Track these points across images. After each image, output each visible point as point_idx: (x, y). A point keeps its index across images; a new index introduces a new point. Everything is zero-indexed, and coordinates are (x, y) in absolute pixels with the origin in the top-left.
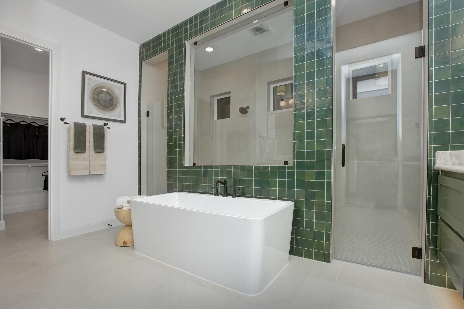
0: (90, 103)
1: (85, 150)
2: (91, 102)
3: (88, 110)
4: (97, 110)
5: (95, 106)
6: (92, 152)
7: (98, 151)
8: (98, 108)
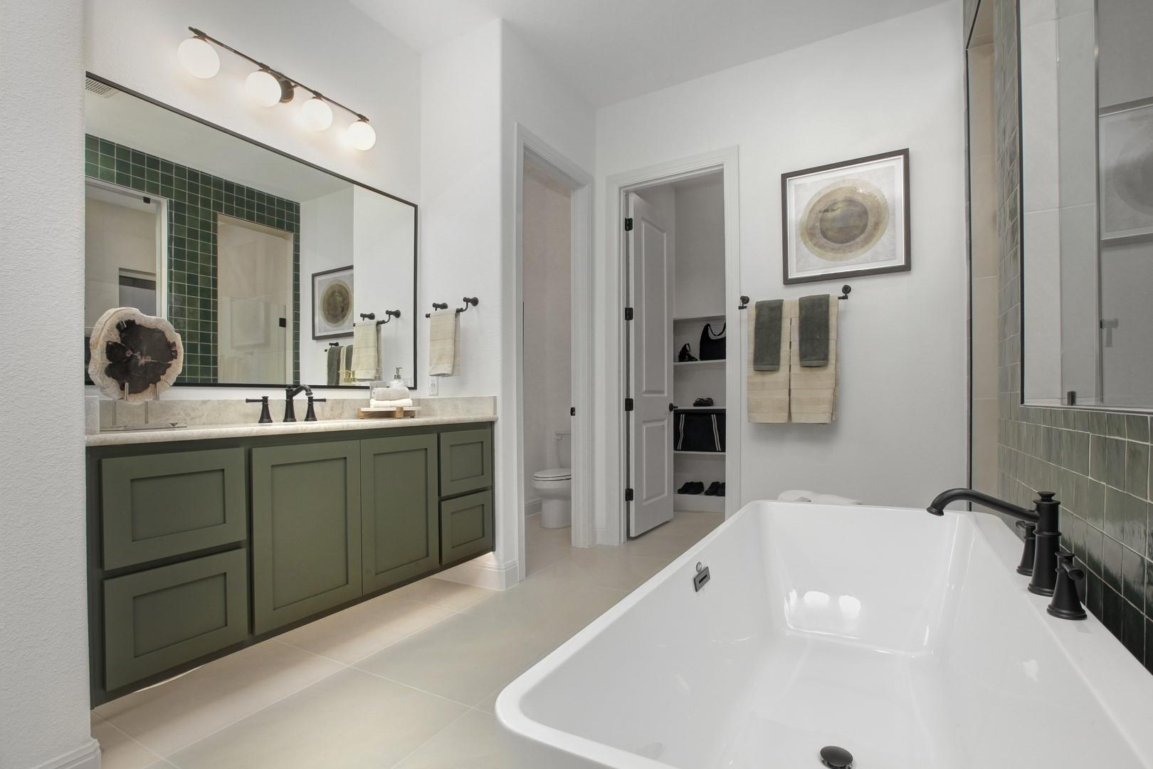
0: (802, 246)
1: (778, 364)
2: (805, 243)
3: (797, 263)
4: (821, 257)
5: (817, 249)
6: (796, 368)
7: (808, 363)
8: (823, 252)
